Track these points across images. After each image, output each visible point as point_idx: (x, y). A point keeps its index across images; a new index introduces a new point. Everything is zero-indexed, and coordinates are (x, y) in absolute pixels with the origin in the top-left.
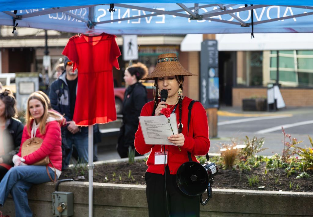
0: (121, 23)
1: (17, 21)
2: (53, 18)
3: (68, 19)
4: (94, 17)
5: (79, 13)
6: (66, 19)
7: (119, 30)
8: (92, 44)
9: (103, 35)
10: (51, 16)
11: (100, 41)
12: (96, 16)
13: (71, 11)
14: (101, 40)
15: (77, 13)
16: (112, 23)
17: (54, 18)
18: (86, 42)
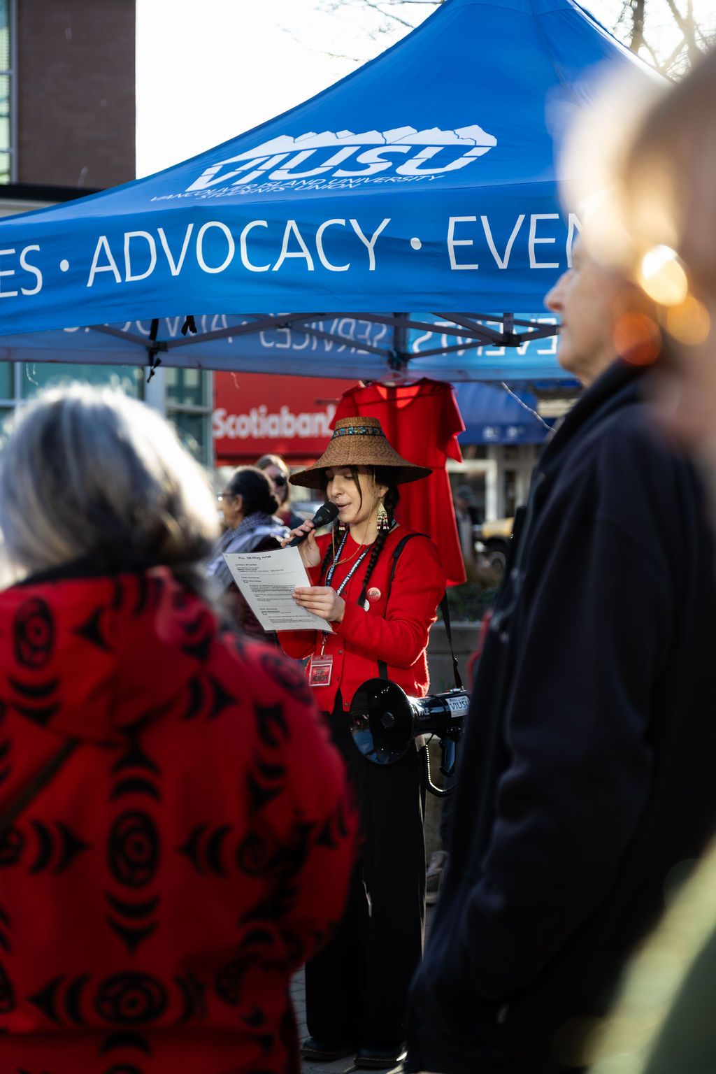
0: (464, 354)
1: (160, 356)
2: (274, 346)
3: (324, 347)
4: (407, 342)
5: (364, 334)
6: (317, 348)
7: (460, 372)
8: (396, 404)
9: (423, 383)
10: (268, 341)
11: (415, 398)
12: (411, 340)
13: (317, 326)
14: (419, 395)
15: (355, 335)
16: (445, 354)
17: (279, 345)
18: (382, 400)
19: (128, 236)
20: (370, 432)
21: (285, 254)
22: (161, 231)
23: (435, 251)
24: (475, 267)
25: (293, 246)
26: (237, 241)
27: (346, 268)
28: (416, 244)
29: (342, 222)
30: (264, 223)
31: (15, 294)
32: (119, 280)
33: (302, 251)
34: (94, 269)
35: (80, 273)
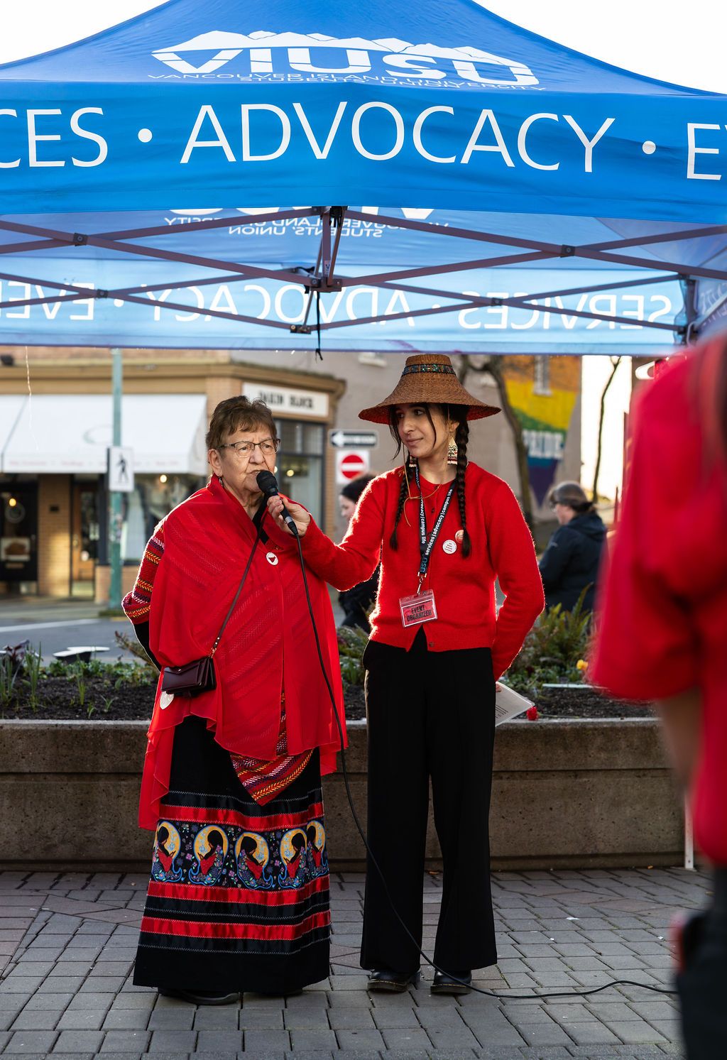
19: (245, 109)
20: (443, 369)
21: (472, 146)
22: (298, 107)
23: (672, 157)
24: (718, 177)
25: (487, 137)
26: (409, 127)
27: (555, 167)
28: (649, 148)
29: (555, 117)
30: (450, 110)
31: (61, 164)
32: (231, 157)
33: (496, 145)
34: (192, 143)
35: (169, 145)
